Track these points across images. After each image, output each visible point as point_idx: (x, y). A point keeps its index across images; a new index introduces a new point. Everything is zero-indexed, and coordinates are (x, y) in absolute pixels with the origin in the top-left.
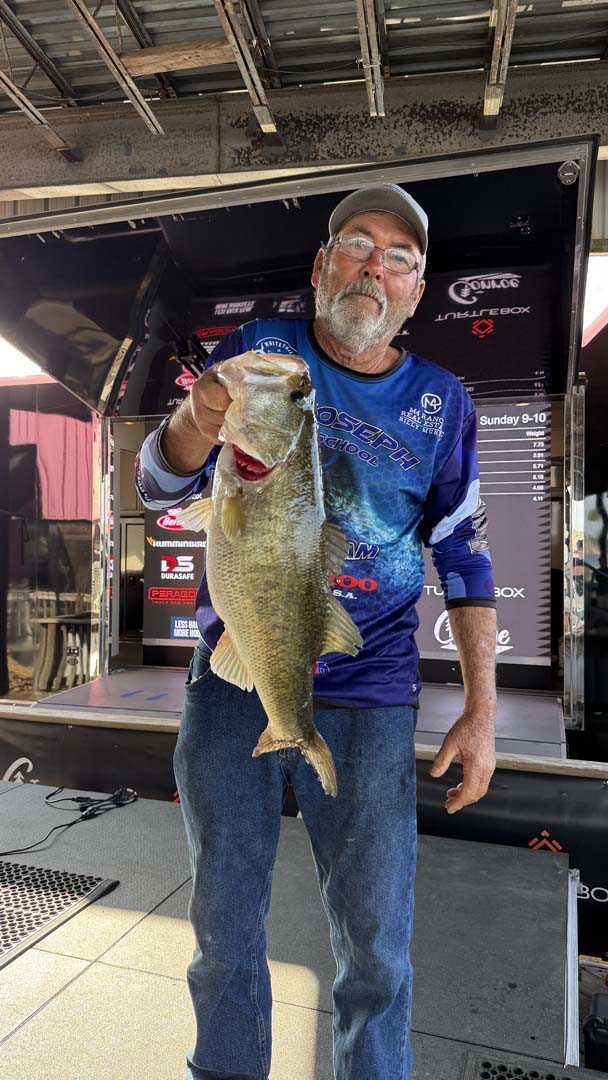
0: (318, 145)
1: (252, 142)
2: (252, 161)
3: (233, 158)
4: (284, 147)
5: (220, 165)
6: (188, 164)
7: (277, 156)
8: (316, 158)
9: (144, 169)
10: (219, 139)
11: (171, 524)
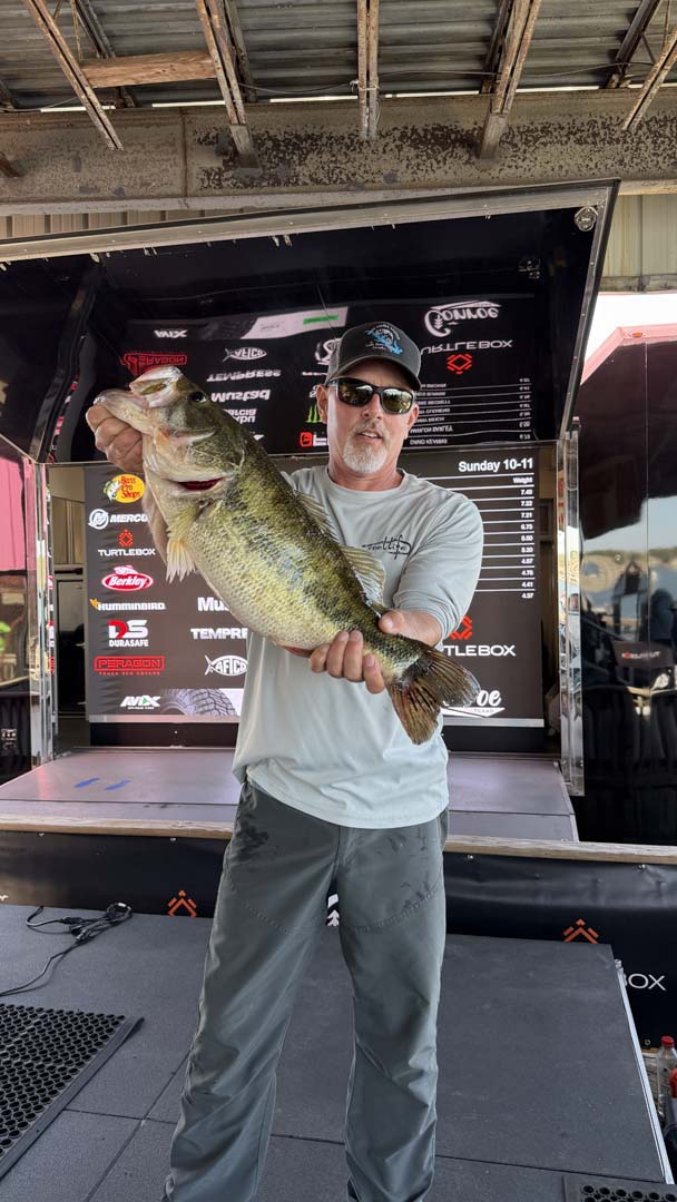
0: (298, 168)
1: (224, 160)
2: (223, 184)
4: (260, 170)
5: (186, 188)
6: (149, 184)
7: (253, 179)
8: (296, 183)
9: (97, 189)
10: (185, 157)
11: (118, 584)
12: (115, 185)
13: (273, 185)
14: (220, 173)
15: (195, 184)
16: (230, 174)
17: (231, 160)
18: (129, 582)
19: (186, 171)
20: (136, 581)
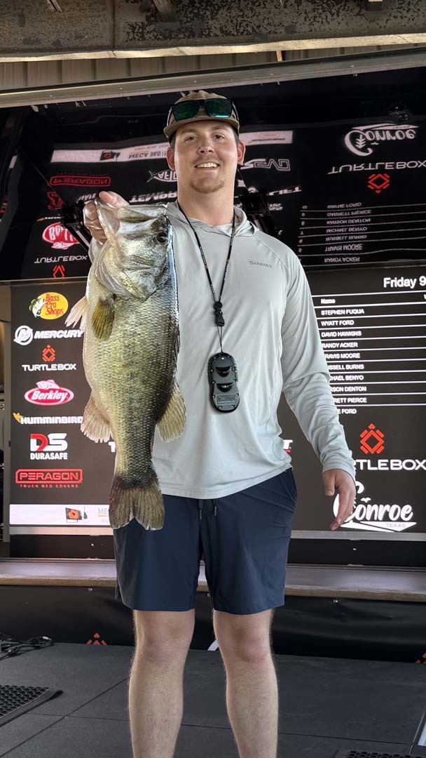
0: (210, 22)
1: (147, 16)
2: (146, 36)
3: (128, 33)
4: (178, 23)
5: (114, 39)
6: (82, 37)
7: (171, 32)
8: (209, 35)
9: (38, 41)
10: (114, 14)
11: (40, 398)
12: (53, 38)
13: (189, 37)
14: (143, 26)
15: (122, 37)
16: (152, 27)
17: (152, 16)
18: (50, 396)
19: (114, 25)
20: (57, 396)
